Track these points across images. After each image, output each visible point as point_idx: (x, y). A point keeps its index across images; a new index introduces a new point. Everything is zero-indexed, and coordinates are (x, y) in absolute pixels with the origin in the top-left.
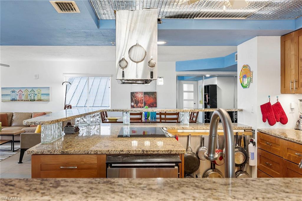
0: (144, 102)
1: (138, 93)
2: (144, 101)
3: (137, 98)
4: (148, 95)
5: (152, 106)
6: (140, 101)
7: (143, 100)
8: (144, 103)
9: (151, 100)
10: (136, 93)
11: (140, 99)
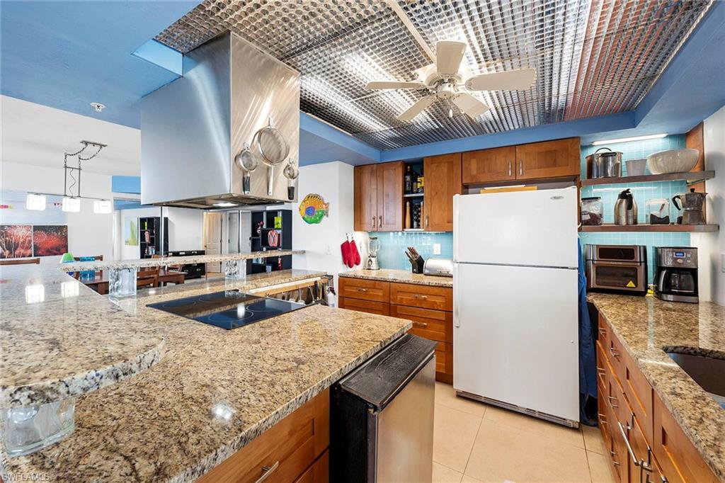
0: (34, 245)
1: (15, 226)
2: (32, 243)
3: (12, 238)
4: (45, 231)
5: (56, 252)
6: (24, 243)
7: (30, 241)
8: (33, 247)
9: (54, 241)
10: (8, 226)
11: (21, 240)
